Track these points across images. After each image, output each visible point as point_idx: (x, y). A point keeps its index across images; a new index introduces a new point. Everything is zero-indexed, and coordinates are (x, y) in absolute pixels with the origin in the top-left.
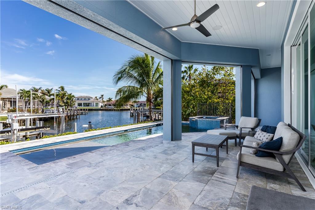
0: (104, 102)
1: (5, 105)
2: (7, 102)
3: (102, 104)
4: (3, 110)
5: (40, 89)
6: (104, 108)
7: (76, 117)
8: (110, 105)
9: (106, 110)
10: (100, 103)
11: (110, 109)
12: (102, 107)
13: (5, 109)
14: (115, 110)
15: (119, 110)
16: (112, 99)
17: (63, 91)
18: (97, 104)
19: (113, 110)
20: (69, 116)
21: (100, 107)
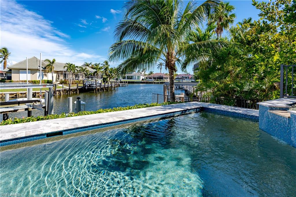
0: (145, 75)
1: (59, 77)
2: (60, 74)
3: (144, 77)
4: (57, 81)
5: (90, 64)
6: (145, 81)
7: (114, 89)
8: (150, 78)
9: (147, 83)
10: (142, 76)
11: (150, 82)
12: (143, 80)
13: (59, 80)
14: (155, 83)
15: (158, 83)
16: (153, 73)
17: (107, 65)
18: (139, 77)
19: (152, 83)
20: (106, 87)
21: (141, 80)
